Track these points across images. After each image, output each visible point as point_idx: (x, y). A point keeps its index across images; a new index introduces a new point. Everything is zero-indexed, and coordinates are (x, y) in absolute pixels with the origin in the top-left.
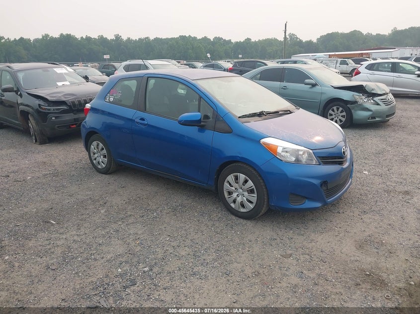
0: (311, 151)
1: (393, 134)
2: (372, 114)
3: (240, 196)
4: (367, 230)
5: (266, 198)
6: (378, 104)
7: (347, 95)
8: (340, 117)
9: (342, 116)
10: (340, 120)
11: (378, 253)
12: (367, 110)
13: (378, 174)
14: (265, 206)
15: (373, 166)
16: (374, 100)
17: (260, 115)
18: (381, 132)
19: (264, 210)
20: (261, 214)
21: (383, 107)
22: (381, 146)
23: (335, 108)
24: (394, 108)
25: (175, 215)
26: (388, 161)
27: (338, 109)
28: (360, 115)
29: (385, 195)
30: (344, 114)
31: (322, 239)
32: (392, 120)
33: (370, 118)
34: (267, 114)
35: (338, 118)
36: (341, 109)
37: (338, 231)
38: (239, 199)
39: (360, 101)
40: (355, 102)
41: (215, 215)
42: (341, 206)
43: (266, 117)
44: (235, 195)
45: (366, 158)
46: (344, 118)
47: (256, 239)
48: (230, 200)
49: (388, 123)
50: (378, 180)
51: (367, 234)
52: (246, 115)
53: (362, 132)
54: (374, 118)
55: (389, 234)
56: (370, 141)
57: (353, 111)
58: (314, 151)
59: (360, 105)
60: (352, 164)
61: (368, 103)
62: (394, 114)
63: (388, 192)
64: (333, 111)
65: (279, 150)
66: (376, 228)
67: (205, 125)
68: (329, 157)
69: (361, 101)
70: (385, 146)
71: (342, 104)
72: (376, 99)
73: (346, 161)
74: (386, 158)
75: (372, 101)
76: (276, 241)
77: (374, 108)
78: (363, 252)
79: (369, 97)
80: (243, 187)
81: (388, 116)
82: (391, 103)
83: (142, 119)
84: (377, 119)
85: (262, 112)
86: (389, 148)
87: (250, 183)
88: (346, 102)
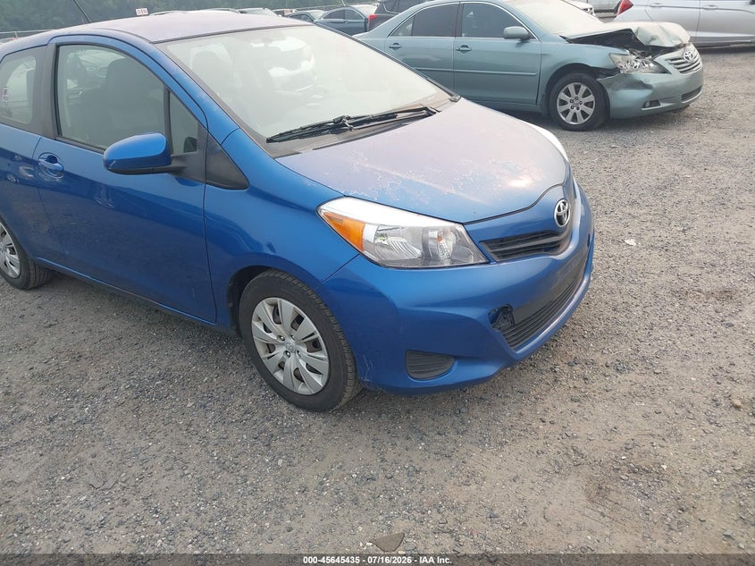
0: (460, 229)
1: (696, 136)
2: (653, 94)
3: (292, 355)
4: (622, 425)
5: (348, 363)
6: (665, 71)
7: (596, 56)
8: (582, 107)
9: (586, 104)
10: (582, 112)
11: (645, 511)
12: (641, 85)
13: (660, 244)
14: (350, 383)
15: (648, 224)
16: (655, 63)
17: (338, 127)
18: (671, 134)
19: (349, 392)
20: (344, 400)
21: (676, 77)
22: (669, 169)
23: (571, 87)
24: (698, 78)
25: (136, 410)
26: (683, 205)
27: (577, 89)
28: (625, 97)
29: (673, 305)
30: (591, 98)
31: (499, 468)
32: (697, 103)
33: (648, 104)
34: (355, 124)
35: (578, 109)
36: (583, 88)
37: (546, 437)
38: (290, 363)
39: (626, 68)
40: (614, 71)
41: (239, 401)
42: (563, 348)
43: (353, 132)
44: (279, 352)
45: (633, 203)
46: (592, 107)
47: (321, 483)
48: (271, 365)
49: (687, 111)
50: (657, 261)
51: (620, 440)
52: (291, 132)
53: (629, 137)
54: (657, 103)
55: (679, 438)
56: (646, 157)
57: (609, 91)
58: (470, 227)
59: (625, 75)
60: (587, 241)
61: (643, 71)
62: (699, 90)
63: (681, 294)
64: (568, 93)
65: (369, 234)
66: (645, 416)
67: (183, 168)
68: (516, 237)
69: (628, 66)
70: (678, 168)
71: (585, 76)
72: (661, 59)
73: (570, 236)
74: (680, 198)
75: (652, 65)
76: (372, 485)
77: (655, 80)
78: (606, 512)
79: (644, 55)
80: (295, 333)
81: (686, 96)
82: (693, 65)
83: (52, 159)
84: (663, 105)
85: (342, 118)
86: (686, 172)
87: (308, 326)
88: (595, 72)
